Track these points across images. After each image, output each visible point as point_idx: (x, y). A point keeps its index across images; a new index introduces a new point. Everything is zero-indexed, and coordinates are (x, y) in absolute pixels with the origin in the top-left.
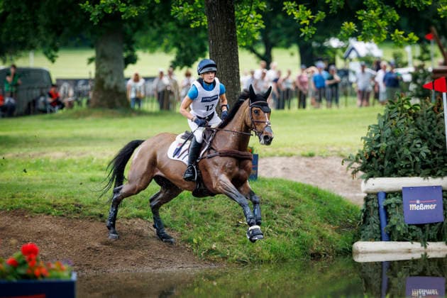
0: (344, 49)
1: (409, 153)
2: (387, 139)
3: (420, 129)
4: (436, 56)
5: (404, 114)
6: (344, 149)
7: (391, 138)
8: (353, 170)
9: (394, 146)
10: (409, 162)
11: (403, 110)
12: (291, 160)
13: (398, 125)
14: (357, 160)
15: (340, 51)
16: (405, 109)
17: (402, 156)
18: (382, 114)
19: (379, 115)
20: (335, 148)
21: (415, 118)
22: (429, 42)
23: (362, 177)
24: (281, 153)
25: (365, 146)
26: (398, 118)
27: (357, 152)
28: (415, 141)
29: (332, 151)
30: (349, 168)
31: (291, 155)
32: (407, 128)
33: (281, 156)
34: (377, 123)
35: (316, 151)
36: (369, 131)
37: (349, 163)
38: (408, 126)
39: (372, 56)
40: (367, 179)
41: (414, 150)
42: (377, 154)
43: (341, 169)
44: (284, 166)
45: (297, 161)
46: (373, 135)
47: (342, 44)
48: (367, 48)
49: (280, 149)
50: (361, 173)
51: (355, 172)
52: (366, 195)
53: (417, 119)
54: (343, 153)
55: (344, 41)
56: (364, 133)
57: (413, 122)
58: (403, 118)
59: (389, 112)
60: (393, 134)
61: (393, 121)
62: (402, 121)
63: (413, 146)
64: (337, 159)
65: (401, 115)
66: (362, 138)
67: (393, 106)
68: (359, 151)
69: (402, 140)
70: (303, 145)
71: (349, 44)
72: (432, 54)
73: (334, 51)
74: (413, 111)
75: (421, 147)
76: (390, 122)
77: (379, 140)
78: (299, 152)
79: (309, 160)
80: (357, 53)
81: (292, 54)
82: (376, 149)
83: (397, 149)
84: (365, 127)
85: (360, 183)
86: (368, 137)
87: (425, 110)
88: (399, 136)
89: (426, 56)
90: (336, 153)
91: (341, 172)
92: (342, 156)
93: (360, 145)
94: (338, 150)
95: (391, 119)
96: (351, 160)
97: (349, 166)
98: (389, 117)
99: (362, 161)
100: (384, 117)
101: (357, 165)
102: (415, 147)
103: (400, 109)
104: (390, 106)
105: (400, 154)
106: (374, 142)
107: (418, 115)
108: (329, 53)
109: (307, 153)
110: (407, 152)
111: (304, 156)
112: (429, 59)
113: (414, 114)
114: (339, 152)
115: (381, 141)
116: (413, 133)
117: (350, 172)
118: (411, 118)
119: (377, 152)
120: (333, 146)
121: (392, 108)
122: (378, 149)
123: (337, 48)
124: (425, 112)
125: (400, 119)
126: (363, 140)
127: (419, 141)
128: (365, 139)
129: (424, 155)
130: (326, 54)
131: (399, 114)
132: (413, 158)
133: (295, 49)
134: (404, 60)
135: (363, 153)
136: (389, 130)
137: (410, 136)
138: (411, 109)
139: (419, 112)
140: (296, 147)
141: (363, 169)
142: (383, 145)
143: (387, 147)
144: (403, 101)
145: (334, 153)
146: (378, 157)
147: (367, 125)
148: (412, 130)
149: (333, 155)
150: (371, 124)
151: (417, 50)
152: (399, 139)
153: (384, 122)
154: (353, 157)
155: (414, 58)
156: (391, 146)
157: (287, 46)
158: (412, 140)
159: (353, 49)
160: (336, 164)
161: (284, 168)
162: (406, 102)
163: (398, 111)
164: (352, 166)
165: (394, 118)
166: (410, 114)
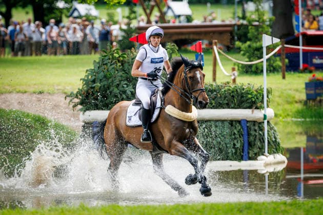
0: (68, 9)
1: (118, 91)
2: (101, 80)
3: (126, 73)
4: (140, 15)
5: (114, 61)
6: (67, 88)
7: (104, 79)
8: (73, 104)
9: (106, 86)
10: (117, 99)
11: (114, 58)
12: (25, 96)
13: (109, 70)
14: (77, 97)
15: (65, 11)
16: (115, 57)
17: (113, 94)
18: (97, 61)
19: (95, 61)
20: (60, 87)
21: (122, 64)
22: (135, 5)
23: (81, 110)
24: (17, 90)
25: (83, 85)
26: (109, 64)
27: (77, 90)
28: (122, 82)
29: (58, 90)
30: (71, 103)
31: (25, 92)
32: (116, 72)
33: (18, 92)
34: (93, 68)
35: (46, 89)
36: (87, 74)
37: (71, 98)
38: (117, 70)
39: (91, 15)
40: (85, 111)
41: (121, 89)
42: (92, 92)
43: (65, 103)
44: (20, 100)
45: (30, 97)
46: (90, 77)
47: (67, 6)
48: (87, 9)
49: (18, 87)
50: (80, 107)
51: (75, 106)
52: (83, 124)
53: (124, 65)
54: (66, 91)
55: (68, 4)
56: (83, 75)
57: (121, 67)
58: (113, 64)
59: (103, 59)
60: (105, 76)
61: (105, 66)
62: (113, 66)
63: (120, 86)
64: (61, 95)
65: (112, 62)
66: (81, 79)
67: (106, 54)
68: (79, 89)
69: (112, 81)
70: (35, 84)
71: (72, 5)
72: (138, 14)
73: (61, 10)
74: (121, 59)
75: (127, 87)
76: (103, 67)
77: (94, 81)
78: (32, 90)
79: (39, 96)
80: (79, 12)
81: (27, 13)
82: (92, 88)
83: (109, 88)
84: (84, 71)
85: (79, 115)
86: (86, 78)
87: (131, 58)
88: (110, 78)
89: (133, 16)
90: (61, 91)
91: (64, 106)
92: (65, 93)
93: (80, 85)
94: (62, 88)
95: (104, 64)
96: (72, 97)
97: (71, 101)
98: (103, 63)
99: (81, 97)
100: (99, 63)
101: (76, 100)
102: (123, 87)
103: (111, 57)
104: (104, 55)
105: (111, 92)
106: (90, 83)
107: (125, 62)
108: (57, 12)
109: (38, 91)
110: (116, 91)
111: (34, 93)
112: (135, 18)
113: (122, 61)
114: (63, 90)
115: (96, 81)
116: (121, 76)
117: (71, 106)
118: (120, 64)
119: (92, 90)
120: (58, 85)
121: (105, 56)
122: (93, 88)
123: (63, 9)
124: (131, 60)
125: (111, 65)
126: (82, 81)
127: (126, 82)
128: (84, 80)
129: (130, 93)
130: (54, 13)
131: (110, 61)
132: (121, 95)
133: (30, 9)
134: (116, 19)
135: (82, 91)
136: (102, 73)
137: (118, 78)
138: (119, 57)
139: (126, 60)
140: (29, 86)
141: (81, 103)
142: (98, 85)
143: (101, 87)
144: (114, 51)
145: (59, 91)
146: (93, 94)
147: (85, 70)
148: (120, 73)
149: (58, 93)
150: (88, 68)
151: (126, 11)
152: (110, 80)
153: (99, 67)
154: (74, 95)
155: (123, 17)
156: (104, 86)
157: (24, 6)
158: (120, 81)
159: (76, 9)
160: (61, 99)
161: (19, 102)
162: (116, 51)
163: (109, 59)
164: (73, 101)
165: (106, 64)
166: (119, 61)
